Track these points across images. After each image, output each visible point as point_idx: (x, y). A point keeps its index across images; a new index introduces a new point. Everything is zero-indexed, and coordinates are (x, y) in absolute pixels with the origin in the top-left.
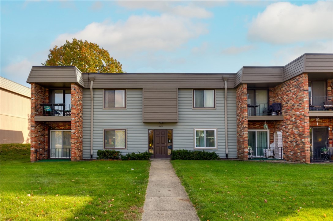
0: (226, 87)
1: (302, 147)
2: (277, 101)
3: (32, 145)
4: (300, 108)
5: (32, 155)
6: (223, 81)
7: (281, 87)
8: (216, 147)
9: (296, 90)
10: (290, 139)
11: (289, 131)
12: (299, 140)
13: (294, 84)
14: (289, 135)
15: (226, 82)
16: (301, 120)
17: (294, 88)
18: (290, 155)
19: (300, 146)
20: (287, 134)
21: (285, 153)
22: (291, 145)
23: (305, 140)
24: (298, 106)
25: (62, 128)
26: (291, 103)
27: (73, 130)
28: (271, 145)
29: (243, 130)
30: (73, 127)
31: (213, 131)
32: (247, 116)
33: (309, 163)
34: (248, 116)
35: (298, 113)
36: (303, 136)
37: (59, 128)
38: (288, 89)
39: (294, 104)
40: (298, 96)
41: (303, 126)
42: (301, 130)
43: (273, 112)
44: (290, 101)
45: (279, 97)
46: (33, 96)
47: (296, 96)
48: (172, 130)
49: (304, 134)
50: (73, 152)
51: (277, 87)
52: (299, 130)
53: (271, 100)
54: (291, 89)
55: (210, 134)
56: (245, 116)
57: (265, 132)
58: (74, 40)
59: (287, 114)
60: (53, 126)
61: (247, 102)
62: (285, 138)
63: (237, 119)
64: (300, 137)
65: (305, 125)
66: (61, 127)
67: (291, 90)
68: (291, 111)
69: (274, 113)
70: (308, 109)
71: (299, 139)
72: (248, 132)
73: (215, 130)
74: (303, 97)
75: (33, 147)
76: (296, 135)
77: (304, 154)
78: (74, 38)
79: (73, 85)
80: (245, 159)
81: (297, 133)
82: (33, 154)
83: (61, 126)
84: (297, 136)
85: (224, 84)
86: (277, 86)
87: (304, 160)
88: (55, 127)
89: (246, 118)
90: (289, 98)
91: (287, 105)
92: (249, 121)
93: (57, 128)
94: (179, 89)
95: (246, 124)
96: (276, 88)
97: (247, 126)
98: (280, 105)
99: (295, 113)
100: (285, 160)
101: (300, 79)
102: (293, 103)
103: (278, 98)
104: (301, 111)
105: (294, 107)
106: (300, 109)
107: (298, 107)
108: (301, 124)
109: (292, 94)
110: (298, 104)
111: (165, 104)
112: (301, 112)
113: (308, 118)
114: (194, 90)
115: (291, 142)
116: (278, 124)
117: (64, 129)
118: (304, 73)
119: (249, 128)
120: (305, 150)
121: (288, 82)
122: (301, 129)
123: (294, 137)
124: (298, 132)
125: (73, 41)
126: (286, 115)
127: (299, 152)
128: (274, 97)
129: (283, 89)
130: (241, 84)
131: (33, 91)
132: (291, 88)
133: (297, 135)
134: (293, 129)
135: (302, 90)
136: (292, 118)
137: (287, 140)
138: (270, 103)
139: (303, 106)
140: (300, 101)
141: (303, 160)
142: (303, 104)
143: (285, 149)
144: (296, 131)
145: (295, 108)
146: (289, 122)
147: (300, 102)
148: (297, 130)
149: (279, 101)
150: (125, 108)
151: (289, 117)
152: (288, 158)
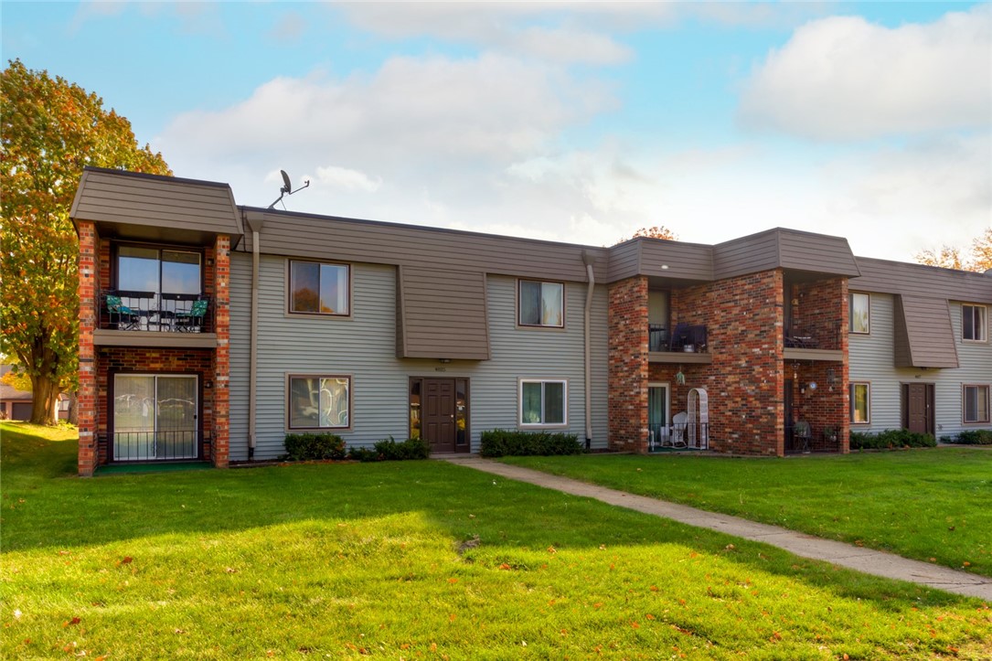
0: (592, 279)
1: (767, 422)
2: (691, 319)
3: (86, 421)
4: (763, 340)
5: (86, 454)
6: (582, 264)
7: (704, 290)
8: (565, 423)
9: (751, 301)
10: (730, 404)
11: (729, 388)
12: (758, 408)
13: (746, 287)
14: (728, 396)
15: (590, 267)
16: (765, 366)
17: (746, 296)
18: (730, 441)
19: (761, 420)
20: (723, 394)
21: (715, 434)
22: (735, 419)
23: (776, 409)
24: (756, 335)
25: (158, 366)
26: (737, 329)
27: (223, 375)
28: (674, 417)
29: (635, 384)
30: (223, 367)
31: (561, 384)
32: (647, 351)
33: (782, 455)
34: (651, 353)
35: (757, 350)
36: (771, 399)
37: (146, 368)
38: (728, 297)
39: (745, 331)
40: (758, 314)
41: (774, 380)
42: (766, 388)
43: (689, 344)
44: (733, 324)
45: (700, 312)
46: (90, 263)
47: (751, 315)
48: (466, 381)
49: (772, 396)
50: (223, 442)
51: (693, 289)
52: (758, 387)
53: (674, 316)
54: (737, 297)
55: (554, 390)
56: (643, 351)
57: (660, 390)
58: (14, 66)
59: (724, 350)
60: (126, 361)
61: (647, 320)
62: (716, 404)
63: (612, 358)
64: (761, 402)
65: (776, 377)
66: (152, 365)
67: (737, 300)
68: (736, 346)
69: (690, 346)
70: (782, 345)
71: (759, 405)
72: (650, 388)
73: (565, 382)
74: (772, 318)
75: (89, 426)
76: (751, 396)
77: (773, 438)
78: (14, 60)
79: (224, 240)
80: (642, 450)
81: (753, 393)
82: (86, 450)
83: (152, 362)
84: (751, 399)
85: (587, 272)
86: (694, 287)
87: (773, 450)
88: (135, 365)
89: (644, 357)
90: (730, 316)
91: (722, 331)
92: (650, 364)
93: (138, 367)
94: (489, 275)
95: (644, 371)
96: (688, 290)
97: (646, 374)
98: (705, 331)
99: (748, 350)
100: (715, 451)
101: (765, 281)
102: (744, 328)
103: (694, 313)
104: (766, 346)
105: (746, 336)
106: (765, 343)
107: (757, 338)
108: (766, 376)
109: (739, 308)
110: (758, 332)
111: (459, 313)
112: (765, 349)
113: (782, 363)
114: (519, 280)
115: (735, 412)
116: (694, 371)
117: (162, 371)
118: (779, 268)
119: (651, 379)
120: (776, 430)
121: (729, 282)
122: (764, 385)
123: (744, 402)
124: (757, 391)
125: (8, 66)
126: (721, 353)
127: (757, 434)
128: (680, 311)
129: (713, 295)
130: (638, 277)
131: (90, 247)
132: (736, 295)
133: (754, 396)
134: (742, 385)
135: (771, 303)
136: (740, 360)
137: (721, 408)
138: (673, 323)
139: (772, 336)
140: (765, 326)
141: (770, 450)
142: (772, 333)
143: (715, 426)
144: (750, 389)
145: (747, 339)
146: (730, 369)
147: (763, 329)
148: (753, 388)
149: (700, 322)
150: (349, 316)
151: (731, 357)
152: (725, 447)
